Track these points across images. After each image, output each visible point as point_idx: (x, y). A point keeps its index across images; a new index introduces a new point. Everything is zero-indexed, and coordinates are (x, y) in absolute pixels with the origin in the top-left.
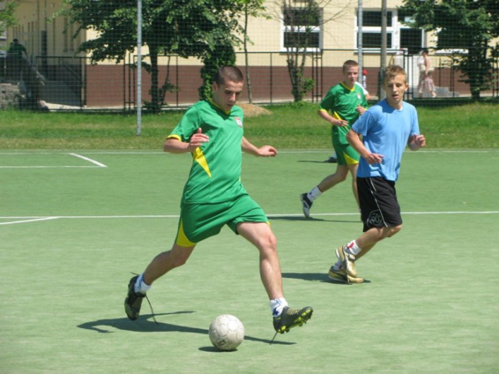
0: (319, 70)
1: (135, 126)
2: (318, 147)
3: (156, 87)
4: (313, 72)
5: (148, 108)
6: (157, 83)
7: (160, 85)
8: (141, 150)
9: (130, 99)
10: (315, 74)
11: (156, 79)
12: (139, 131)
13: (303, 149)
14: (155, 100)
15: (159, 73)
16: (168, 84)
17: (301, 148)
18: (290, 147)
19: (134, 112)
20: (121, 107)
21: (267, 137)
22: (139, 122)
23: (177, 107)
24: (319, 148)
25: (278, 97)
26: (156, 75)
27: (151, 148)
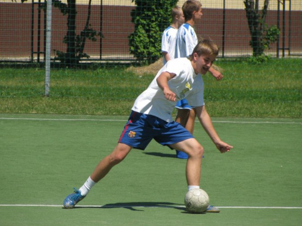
0: (287, 16)
1: (42, 83)
2: (278, 116)
3: (73, 33)
4: (278, 18)
5: (62, 60)
6: (74, 28)
7: (78, 31)
8: (47, 115)
9: (39, 49)
10: (281, 21)
11: (74, 22)
12: (47, 90)
13: (260, 119)
14: (71, 50)
15: (77, 15)
16: (89, 30)
17: (256, 117)
18: (241, 115)
19: (42, 65)
20: (27, 58)
21: (214, 101)
22: (47, 79)
23: (101, 59)
24: (280, 117)
25: (231, 49)
26: (73, 17)
27: (60, 113)
